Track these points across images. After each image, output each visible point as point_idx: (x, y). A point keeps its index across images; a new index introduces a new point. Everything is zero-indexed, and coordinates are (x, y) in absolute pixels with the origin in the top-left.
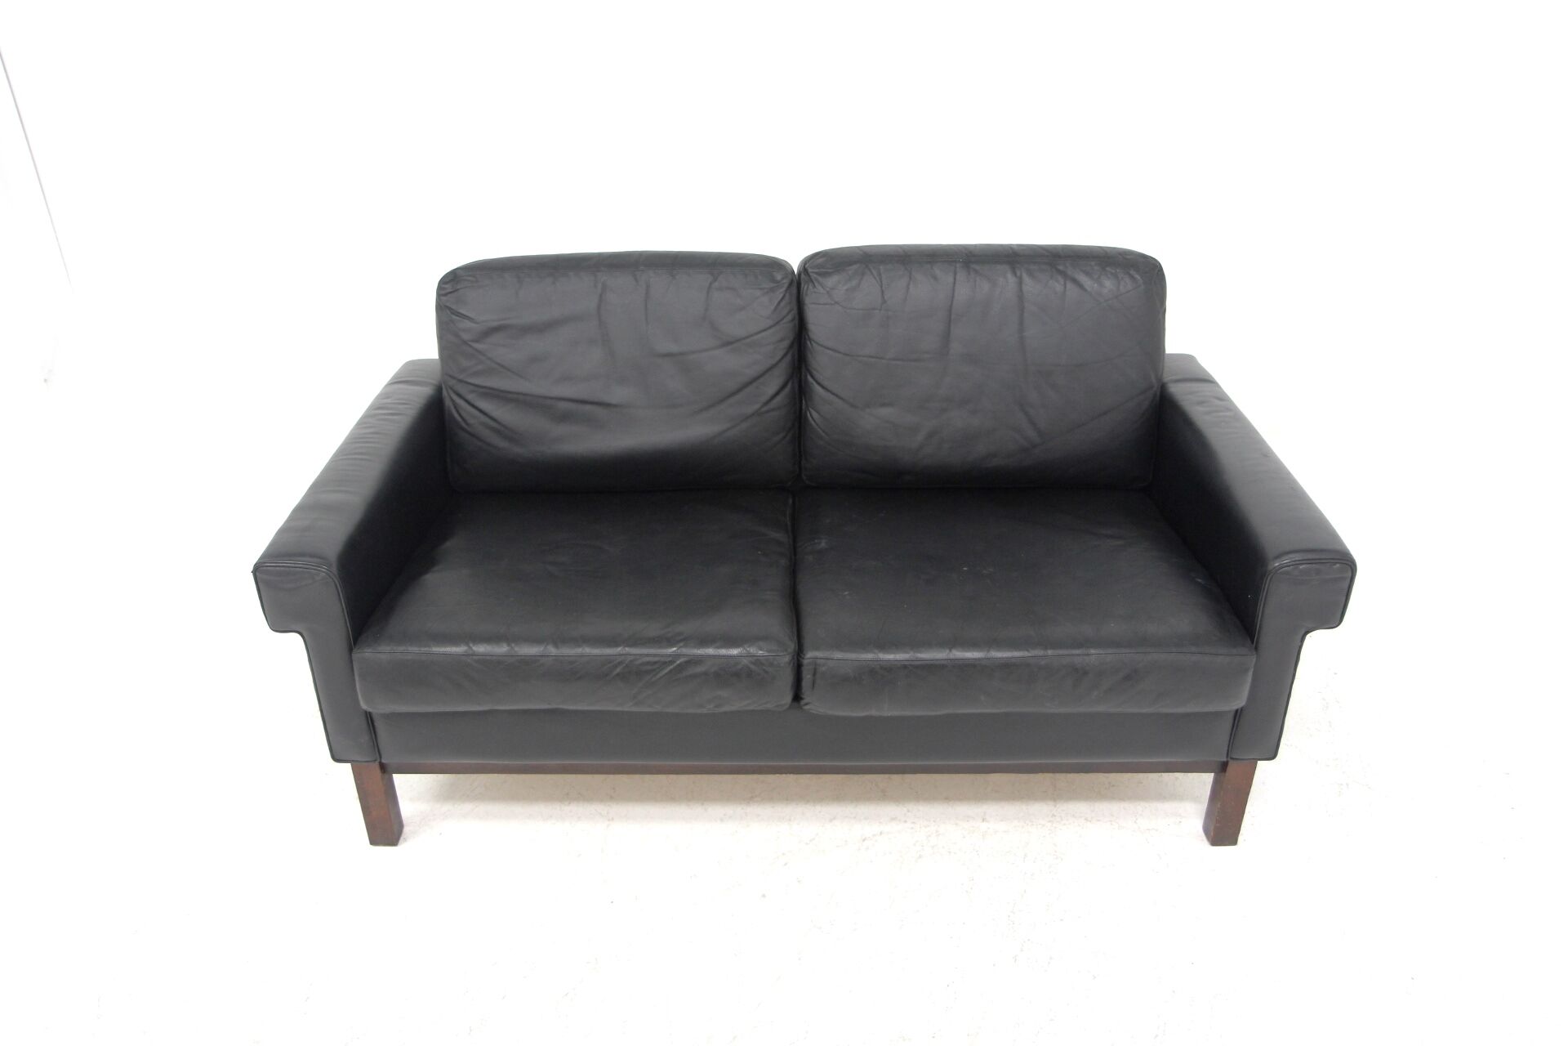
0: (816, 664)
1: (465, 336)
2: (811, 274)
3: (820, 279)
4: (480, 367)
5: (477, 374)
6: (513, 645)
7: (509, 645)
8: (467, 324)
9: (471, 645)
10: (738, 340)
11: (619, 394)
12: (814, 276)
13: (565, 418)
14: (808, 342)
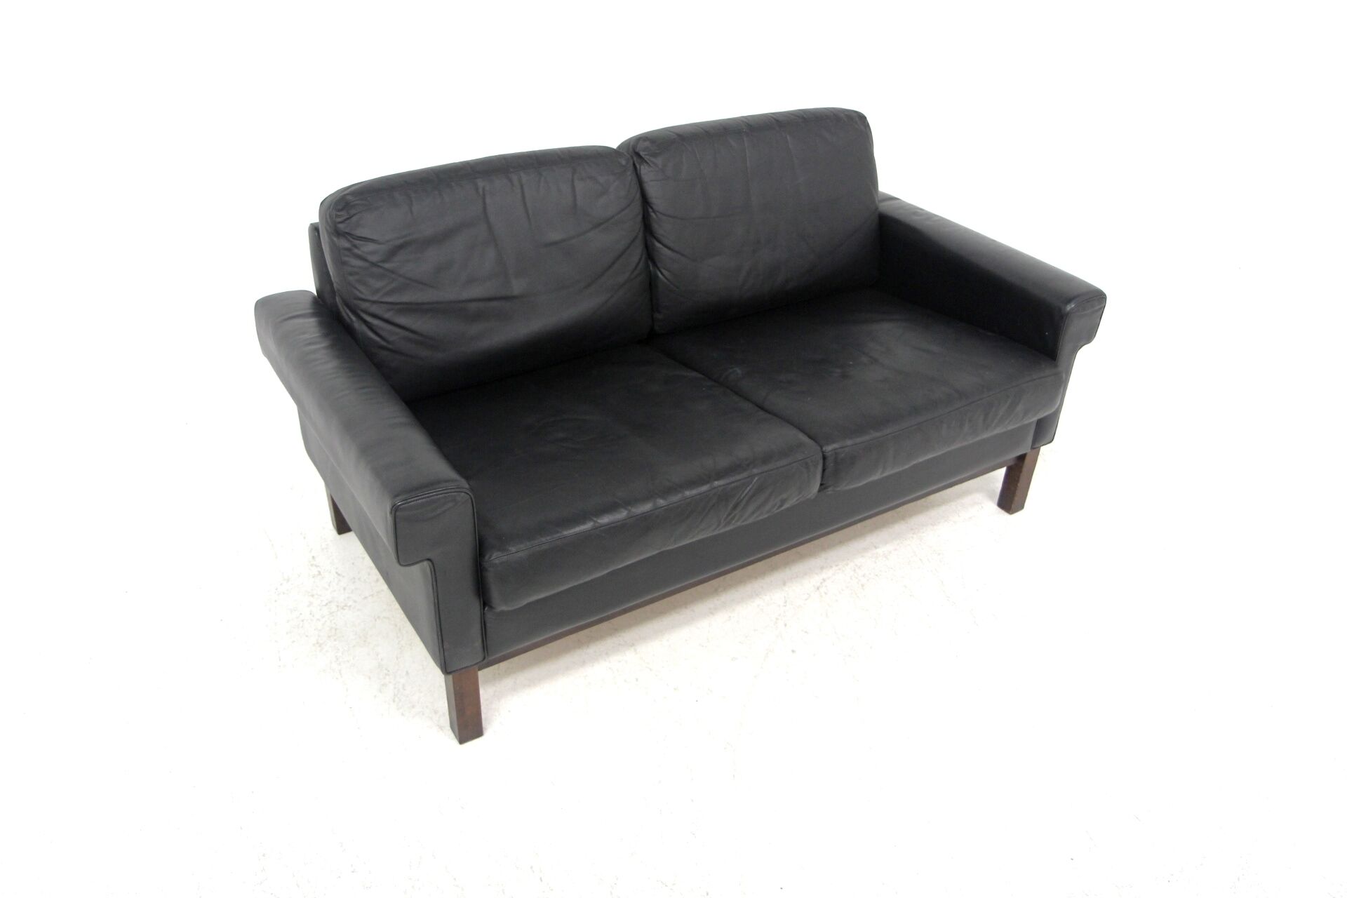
0: (836, 453)
1: (374, 258)
2: (643, 156)
3: (653, 159)
4: (393, 285)
5: (389, 293)
6: (630, 508)
7: (626, 509)
8: (371, 247)
9: (595, 519)
10: (608, 220)
11: (517, 287)
12: (646, 158)
13: (477, 317)
14: (653, 214)
